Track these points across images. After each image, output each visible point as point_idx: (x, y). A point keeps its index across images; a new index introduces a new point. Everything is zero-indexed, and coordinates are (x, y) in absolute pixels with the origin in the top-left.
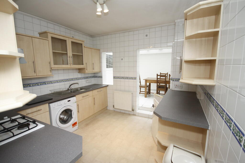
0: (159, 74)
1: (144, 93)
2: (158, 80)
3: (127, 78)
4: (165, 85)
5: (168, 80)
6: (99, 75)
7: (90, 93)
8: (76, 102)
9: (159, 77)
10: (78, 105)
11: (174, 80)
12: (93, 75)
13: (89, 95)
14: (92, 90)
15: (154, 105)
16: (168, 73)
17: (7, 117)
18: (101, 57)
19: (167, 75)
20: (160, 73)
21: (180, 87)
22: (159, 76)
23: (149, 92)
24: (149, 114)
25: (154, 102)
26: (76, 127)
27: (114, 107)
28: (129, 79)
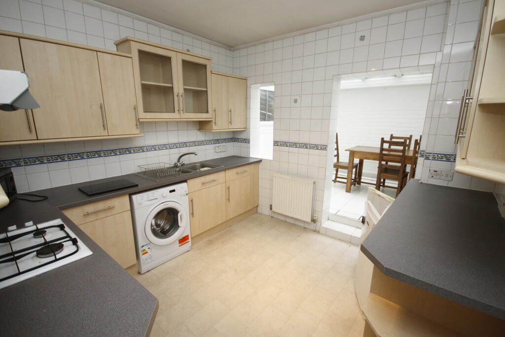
0: (387, 138)
1: (345, 181)
2: (384, 152)
3: (305, 146)
4: (400, 167)
5: (411, 154)
6: (243, 136)
7: (220, 176)
8: (187, 194)
9: (386, 146)
10: (192, 201)
11: (431, 158)
12: (230, 136)
13: (216, 180)
14: (225, 170)
15: (366, 220)
16: (411, 136)
17: (31, 223)
18: (248, 96)
19: (408, 141)
20: (392, 135)
21: (447, 176)
22: (388, 144)
23: (357, 180)
24: (353, 235)
25: (367, 213)
26: (187, 246)
27: (271, 209)
28: (310, 148)
